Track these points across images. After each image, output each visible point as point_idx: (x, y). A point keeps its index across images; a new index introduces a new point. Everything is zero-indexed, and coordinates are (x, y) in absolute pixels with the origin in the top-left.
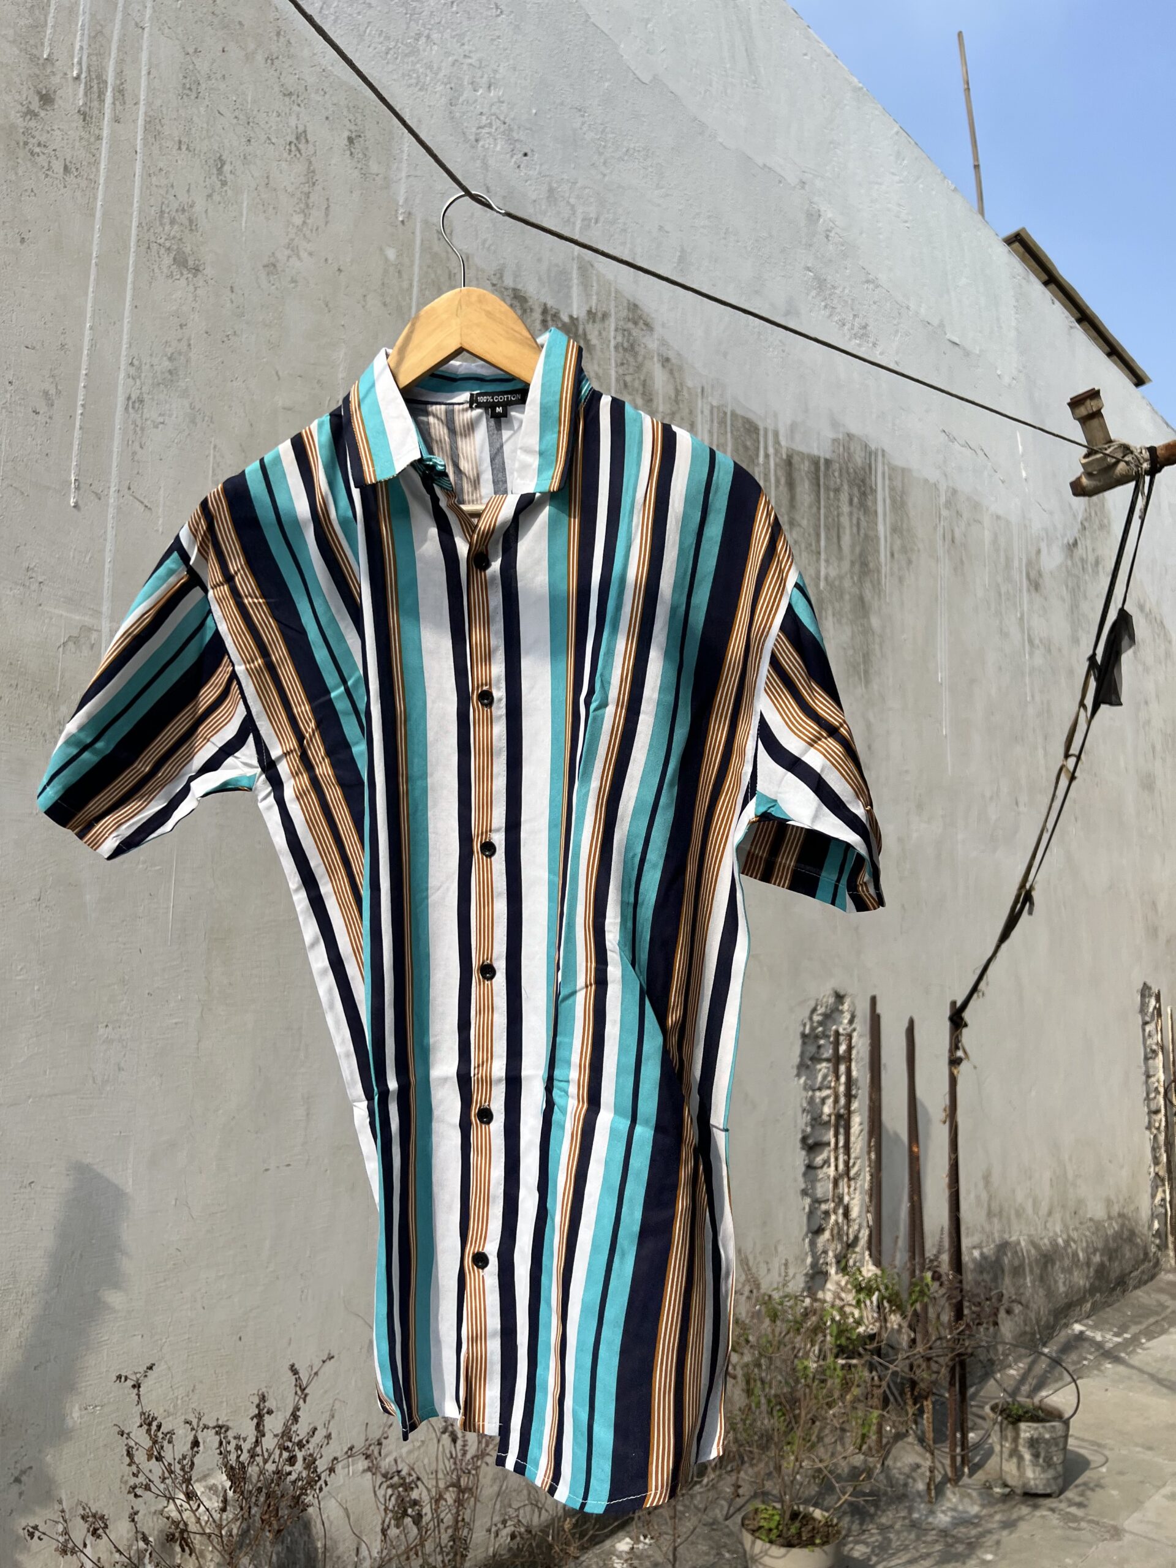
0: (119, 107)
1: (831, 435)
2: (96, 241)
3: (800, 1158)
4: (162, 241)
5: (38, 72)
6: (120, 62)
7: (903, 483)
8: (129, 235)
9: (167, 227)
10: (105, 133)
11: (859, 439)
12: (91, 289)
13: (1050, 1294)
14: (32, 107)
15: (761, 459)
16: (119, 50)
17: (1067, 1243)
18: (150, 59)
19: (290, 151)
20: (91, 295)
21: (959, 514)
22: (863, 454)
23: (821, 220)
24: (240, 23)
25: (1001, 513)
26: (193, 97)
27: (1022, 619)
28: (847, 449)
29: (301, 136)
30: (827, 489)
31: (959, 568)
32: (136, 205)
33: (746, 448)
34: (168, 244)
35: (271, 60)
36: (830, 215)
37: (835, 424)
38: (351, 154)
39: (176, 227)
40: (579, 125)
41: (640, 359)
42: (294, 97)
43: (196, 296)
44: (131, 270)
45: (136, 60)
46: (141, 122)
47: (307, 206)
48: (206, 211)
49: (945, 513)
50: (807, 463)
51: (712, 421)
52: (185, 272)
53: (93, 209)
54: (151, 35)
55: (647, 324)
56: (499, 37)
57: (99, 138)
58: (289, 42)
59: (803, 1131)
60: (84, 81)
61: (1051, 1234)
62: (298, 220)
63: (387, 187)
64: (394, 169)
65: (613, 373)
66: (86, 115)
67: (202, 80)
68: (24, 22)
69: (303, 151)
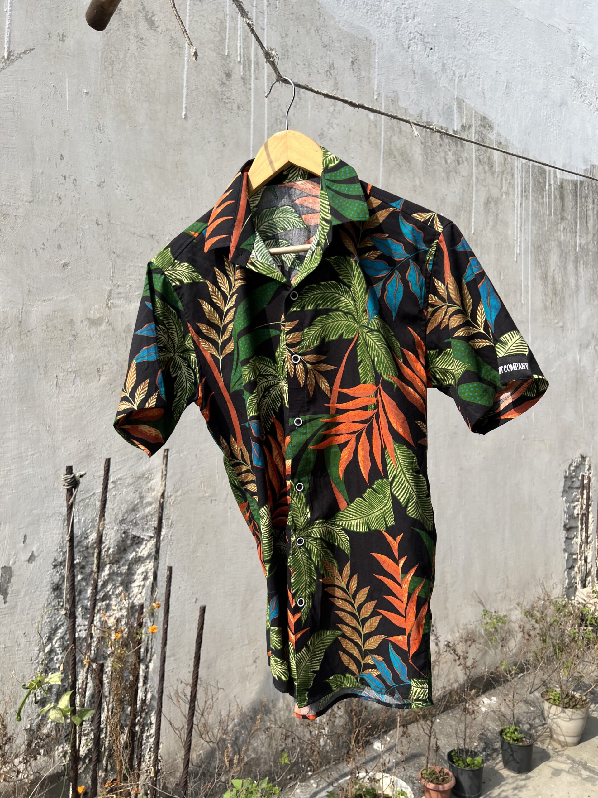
0: (257, 72)
1: (584, 167)
3: (563, 534)
5: (224, 63)
10: (252, 86)
14: (223, 81)
19: (327, 75)
23: (579, 48)
24: (304, 15)
28: (592, 173)
29: (332, 66)
30: (581, 197)
32: (266, 118)
35: (317, 30)
36: (584, 45)
38: (353, 69)
39: (282, 125)
40: (456, 26)
42: (328, 47)
46: (266, 77)
50: (571, 186)
51: (522, 172)
53: (250, 124)
55: (490, 127)
57: (250, 89)
58: (324, 19)
59: (565, 522)
60: (242, 62)
63: (369, 83)
64: (372, 71)
65: (474, 156)
66: (244, 79)
67: (289, 49)
68: (217, 39)
69: (332, 74)
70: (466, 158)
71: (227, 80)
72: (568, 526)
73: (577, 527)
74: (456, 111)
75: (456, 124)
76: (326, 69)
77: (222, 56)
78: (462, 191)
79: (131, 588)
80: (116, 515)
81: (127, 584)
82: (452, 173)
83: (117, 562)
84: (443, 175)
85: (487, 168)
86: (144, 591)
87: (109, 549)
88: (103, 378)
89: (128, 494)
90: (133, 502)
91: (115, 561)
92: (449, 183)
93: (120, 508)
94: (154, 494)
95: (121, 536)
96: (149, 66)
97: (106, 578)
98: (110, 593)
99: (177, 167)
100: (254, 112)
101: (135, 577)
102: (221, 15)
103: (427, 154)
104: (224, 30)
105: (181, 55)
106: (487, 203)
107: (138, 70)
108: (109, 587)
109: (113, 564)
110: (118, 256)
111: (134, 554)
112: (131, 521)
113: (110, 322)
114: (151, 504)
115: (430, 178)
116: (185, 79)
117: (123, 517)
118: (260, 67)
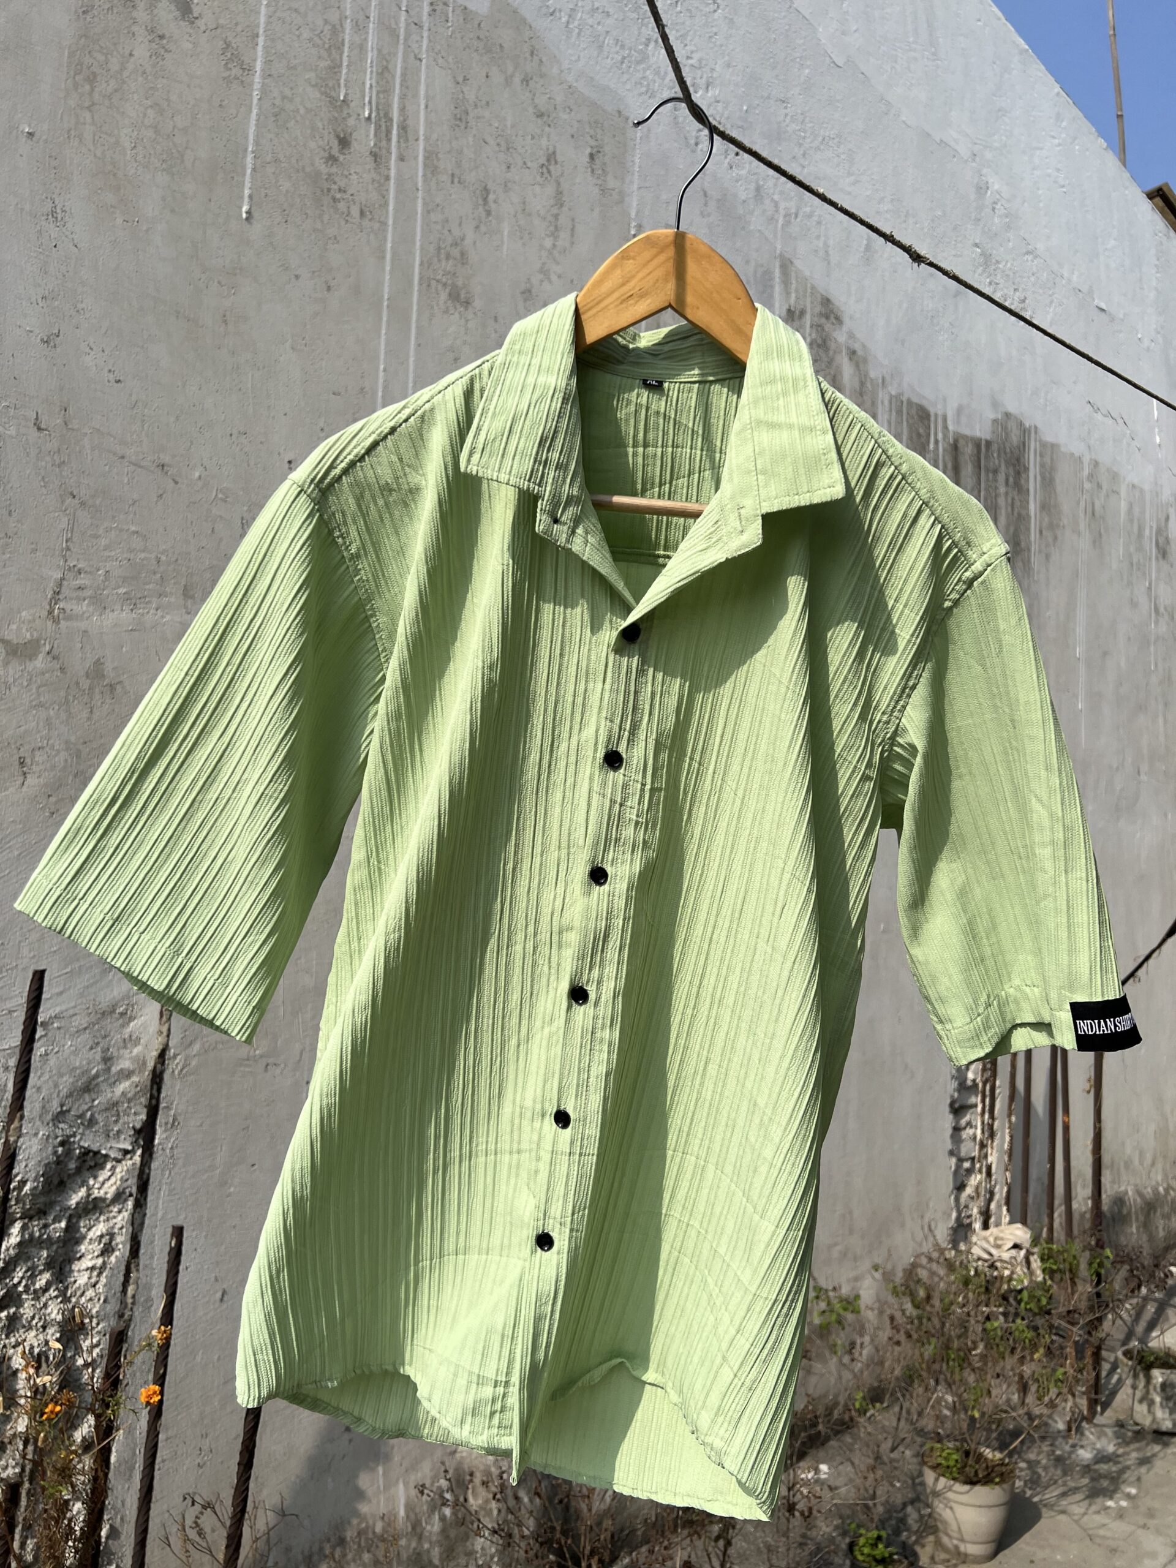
0: (403, 145)
1: (991, 415)
2: (386, 284)
3: (948, 1120)
4: (439, 277)
5: (336, 115)
6: (403, 97)
7: (1052, 460)
8: (413, 274)
9: (444, 263)
10: (393, 173)
11: (1016, 417)
12: (384, 332)
13: (1151, 1238)
14: (333, 153)
15: (932, 446)
16: (402, 85)
17: (1167, 1190)
18: (427, 91)
19: (542, 174)
20: (383, 337)
21: (1099, 486)
22: (1018, 433)
23: (989, 192)
24: (501, 46)
25: (1136, 481)
26: (462, 128)
27: (1150, 588)
28: (1005, 428)
29: (552, 157)
30: (987, 471)
31: (1097, 540)
32: (418, 244)
33: (919, 435)
34: (444, 280)
35: (526, 81)
36: (996, 187)
37: (995, 404)
38: (593, 171)
39: (451, 262)
40: (782, 118)
41: (831, 353)
42: (545, 118)
43: (467, 329)
44: (415, 308)
45: (416, 95)
46: (421, 158)
47: (556, 227)
48: (475, 243)
49: (1087, 486)
50: (970, 446)
51: (890, 410)
52: (458, 306)
53: (384, 252)
54: (427, 67)
55: (837, 318)
56: (716, 34)
57: (388, 178)
58: (541, 61)
59: (952, 1096)
60: (374, 121)
61: (1154, 1183)
62: (548, 243)
63: (621, 201)
64: (627, 182)
66: (377, 157)
67: (470, 109)
68: (323, 64)
69: (553, 173)
71: (341, 152)
72: (957, 1105)
73: (976, 1106)
74: (777, 280)
75: (776, 305)
76: (541, 161)
77: (333, 100)
79: (72, 1271)
80: (46, 1102)
81: (61, 1267)
83: (42, 1213)
86: (103, 1280)
87: (23, 1183)
88: (31, 780)
89: (76, 1052)
90: (88, 1071)
91: (38, 1211)
93: (56, 1085)
94: (136, 1051)
95: (55, 1152)
96: (174, 98)
97: (12, 1252)
98: (21, 1289)
99: (225, 322)
100: (395, 228)
101: (83, 1248)
102: (334, 16)
104: (340, 48)
105: (246, 85)
107: (149, 102)
108: (19, 1273)
109: (31, 1218)
110: (82, 504)
111: (82, 1192)
112: (81, 1116)
113: (55, 652)
114: (129, 1074)
116: (251, 137)
117: (62, 1106)
118: (411, 137)
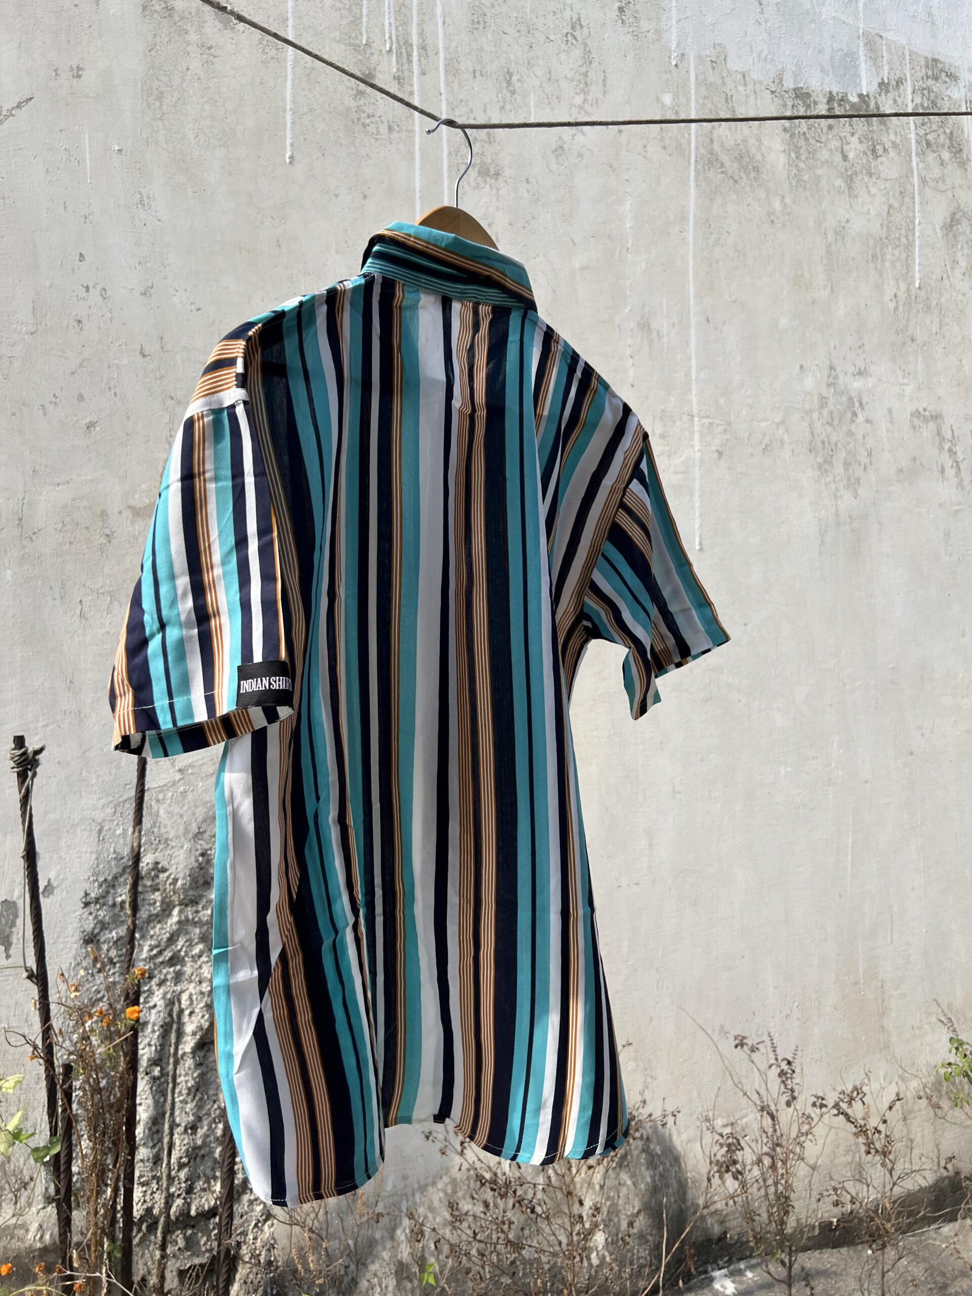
0: (424, 62)
2: (418, 178)
5: (363, 58)
8: (443, 164)
10: (416, 88)
16: (419, 14)
18: (443, 11)
19: (567, 41)
29: (576, 24)
38: (623, 22)
39: (478, 144)
43: (499, 196)
45: (433, 16)
46: (442, 68)
47: (586, 84)
52: (488, 179)
53: (414, 153)
55: (950, 75)
57: (412, 93)
60: (394, 51)
62: (578, 100)
63: (659, 39)
64: (664, 17)
65: (913, 136)
66: (400, 79)
67: (487, 11)
69: (578, 38)
70: (893, 143)
74: (863, 58)
75: (864, 83)
76: (565, 31)
77: (356, 47)
78: (886, 208)
80: (188, 825)
82: (860, 177)
84: (839, 182)
85: (946, 155)
91: (190, 901)
92: (852, 195)
96: (223, 90)
103: (797, 149)
105: (280, 60)
106: (951, 224)
107: (205, 100)
110: (180, 403)
115: (808, 194)
116: (289, 98)
117: (199, 828)
118: (430, 52)
